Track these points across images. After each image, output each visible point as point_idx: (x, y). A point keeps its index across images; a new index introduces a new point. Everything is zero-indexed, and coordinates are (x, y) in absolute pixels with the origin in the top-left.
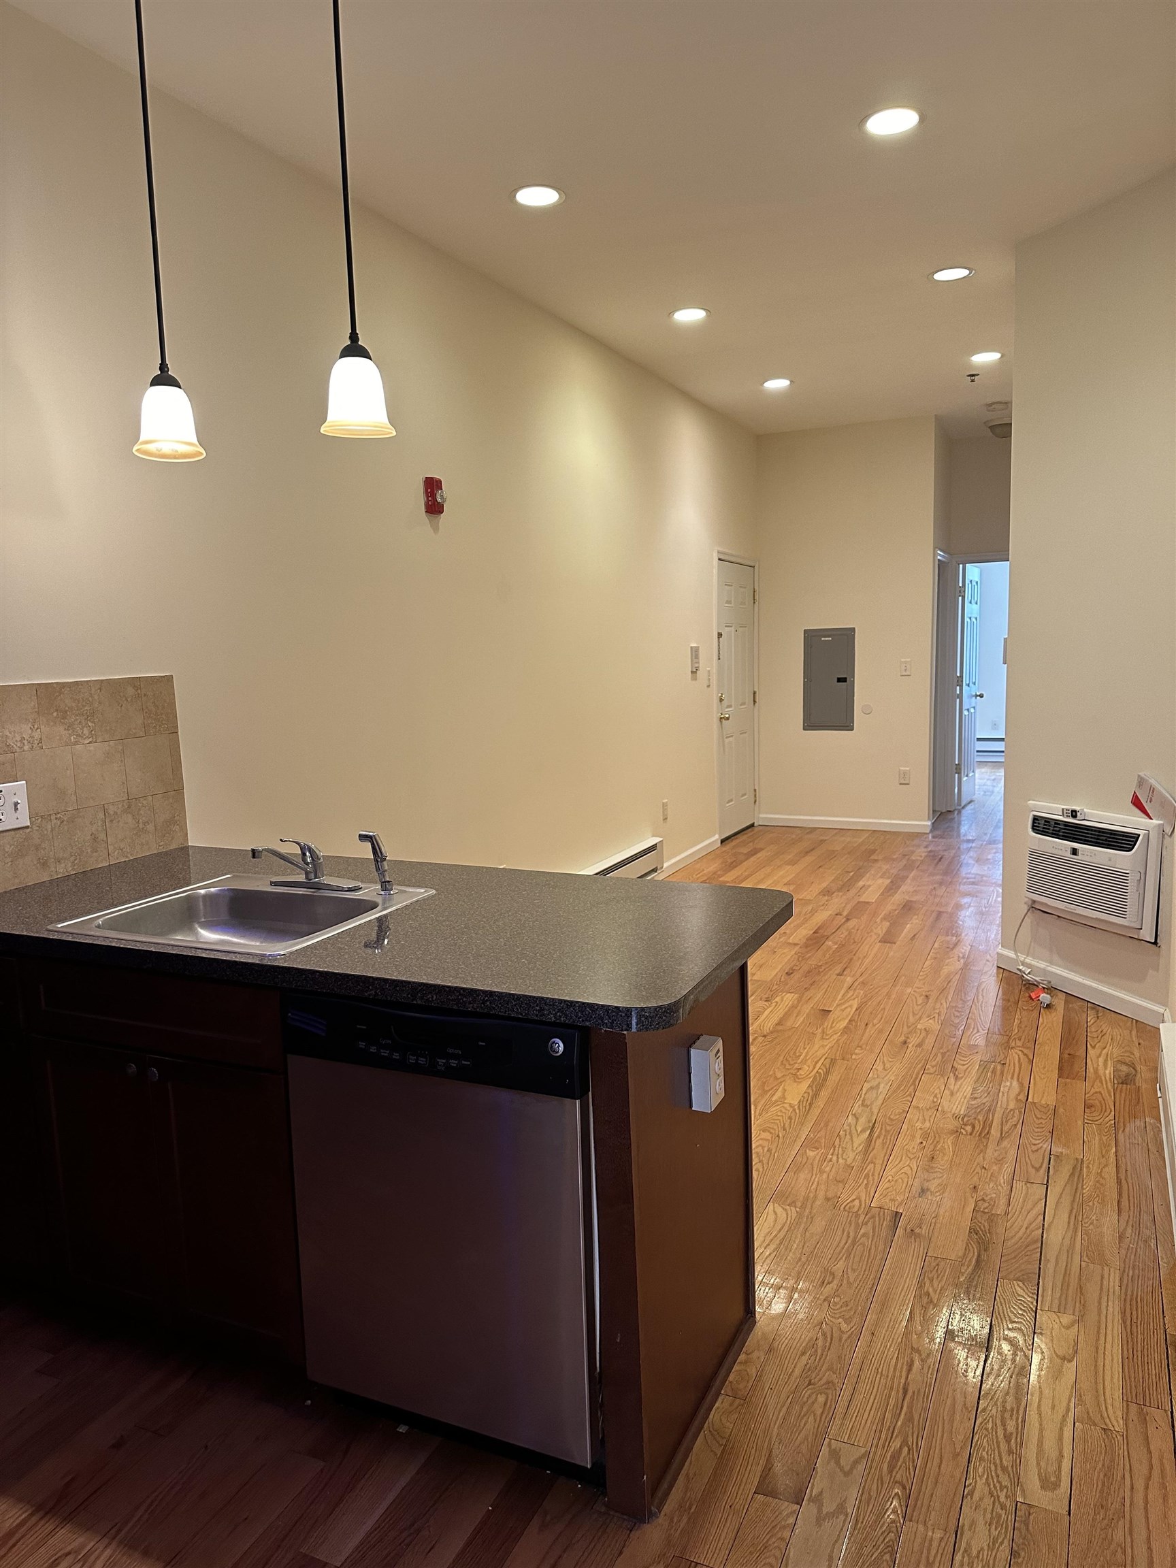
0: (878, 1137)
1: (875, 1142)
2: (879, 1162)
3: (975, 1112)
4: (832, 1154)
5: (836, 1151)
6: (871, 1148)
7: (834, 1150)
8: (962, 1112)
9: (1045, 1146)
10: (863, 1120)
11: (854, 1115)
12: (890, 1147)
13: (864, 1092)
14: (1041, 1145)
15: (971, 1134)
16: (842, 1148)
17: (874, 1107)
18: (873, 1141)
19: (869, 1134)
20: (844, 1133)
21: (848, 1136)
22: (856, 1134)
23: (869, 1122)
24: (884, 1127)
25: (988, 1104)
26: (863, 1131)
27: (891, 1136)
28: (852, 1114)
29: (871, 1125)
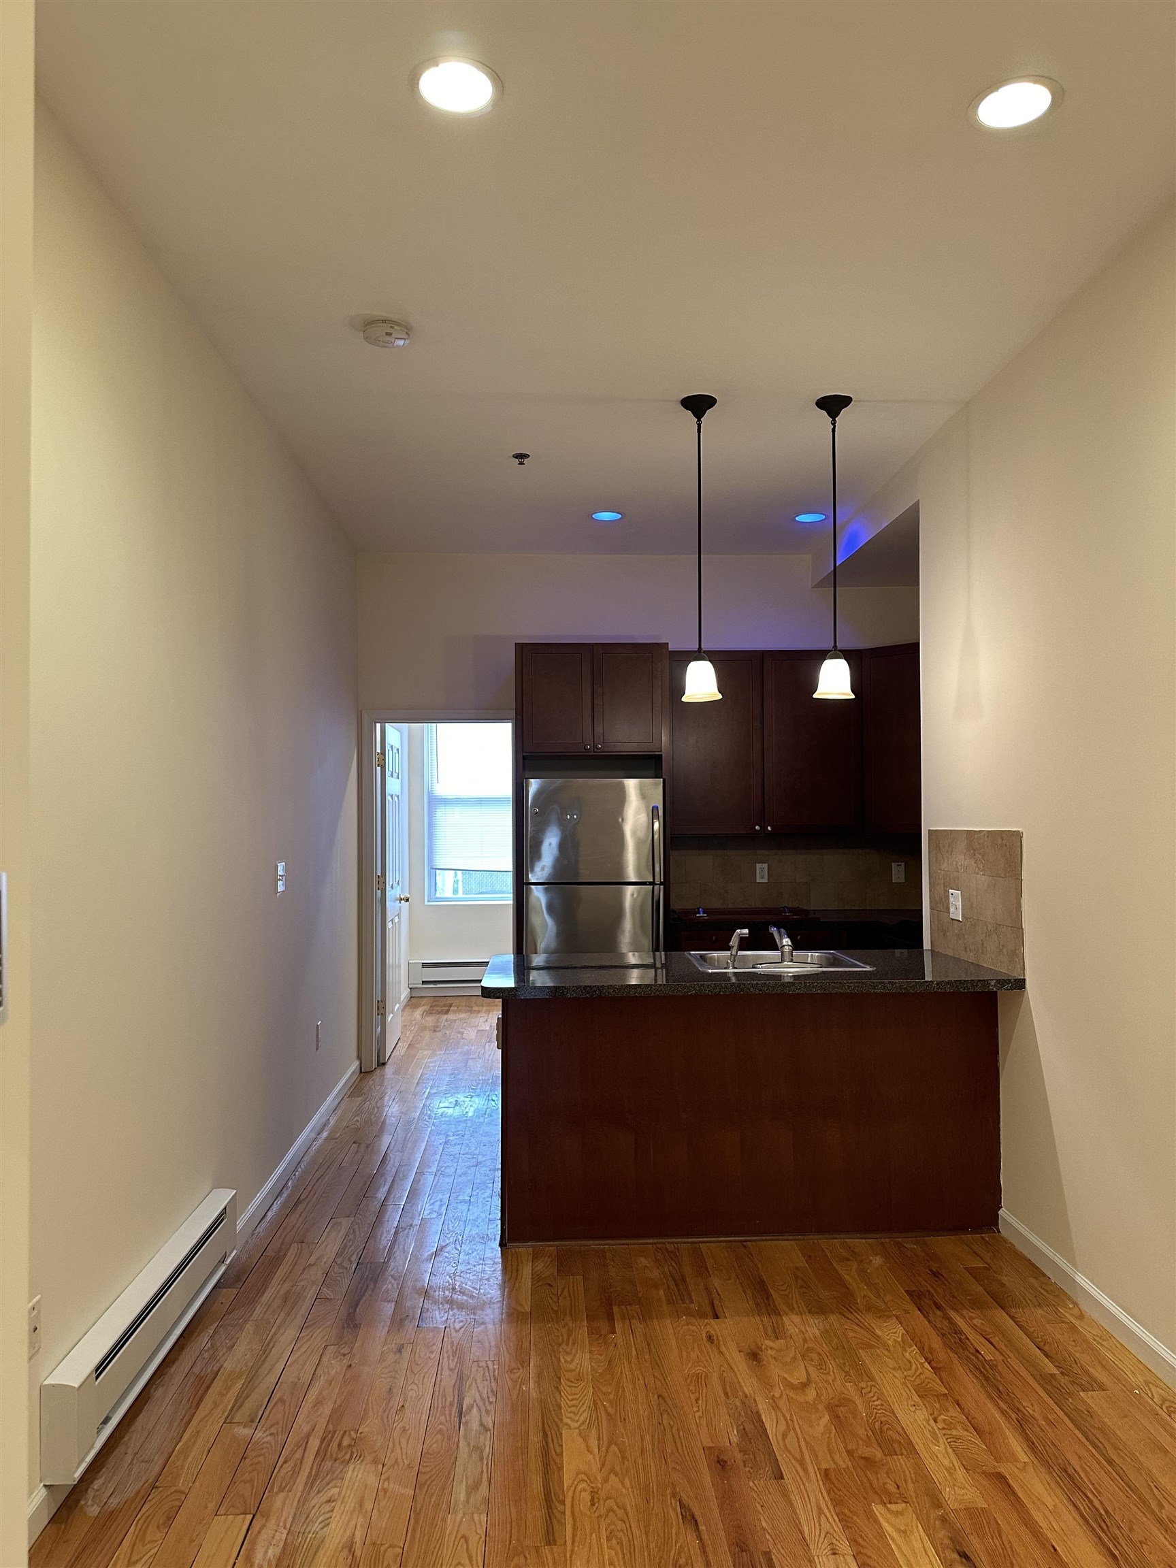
0: (451, 1404)
1: (454, 1396)
2: (446, 1372)
3: (334, 1473)
4: (494, 1369)
5: (492, 1374)
6: (457, 1387)
7: (494, 1376)
8: (351, 1467)
9: (260, 1434)
10: (475, 1425)
11: (486, 1430)
12: (437, 1393)
13: (485, 1475)
14: (265, 1435)
15: (345, 1432)
16: (487, 1380)
17: (466, 1450)
18: (456, 1396)
19: (462, 1405)
20: (491, 1400)
21: (485, 1396)
22: (478, 1402)
23: (466, 1423)
24: (448, 1419)
25: (312, 1494)
26: (470, 1408)
27: (438, 1408)
28: (490, 1431)
29: (463, 1420)
